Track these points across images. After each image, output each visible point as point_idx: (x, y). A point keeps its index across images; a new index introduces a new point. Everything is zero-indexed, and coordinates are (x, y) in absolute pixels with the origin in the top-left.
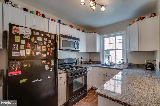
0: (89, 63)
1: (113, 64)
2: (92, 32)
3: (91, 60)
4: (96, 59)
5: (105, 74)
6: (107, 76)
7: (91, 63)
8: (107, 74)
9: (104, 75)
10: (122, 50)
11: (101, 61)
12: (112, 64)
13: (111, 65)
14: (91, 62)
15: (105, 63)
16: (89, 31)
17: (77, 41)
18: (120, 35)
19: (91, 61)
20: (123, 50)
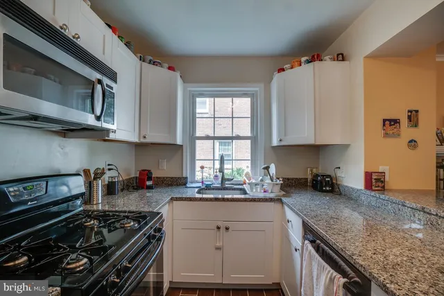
0: (143, 188)
1: (229, 182)
2: (160, 64)
3: (151, 173)
4: (164, 169)
5: (220, 224)
6: (227, 229)
7: (150, 188)
8: (228, 224)
9: (218, 228)
10: (250, 141)
11: (184, 176)
12: (227, 184)
13: (223, 188)
14: (149, 183)
15: (202, 182)
16: (150, 58)
17: (106, 81)
18: (244, 95)
19: (150, 178)
20: (254, 139)
